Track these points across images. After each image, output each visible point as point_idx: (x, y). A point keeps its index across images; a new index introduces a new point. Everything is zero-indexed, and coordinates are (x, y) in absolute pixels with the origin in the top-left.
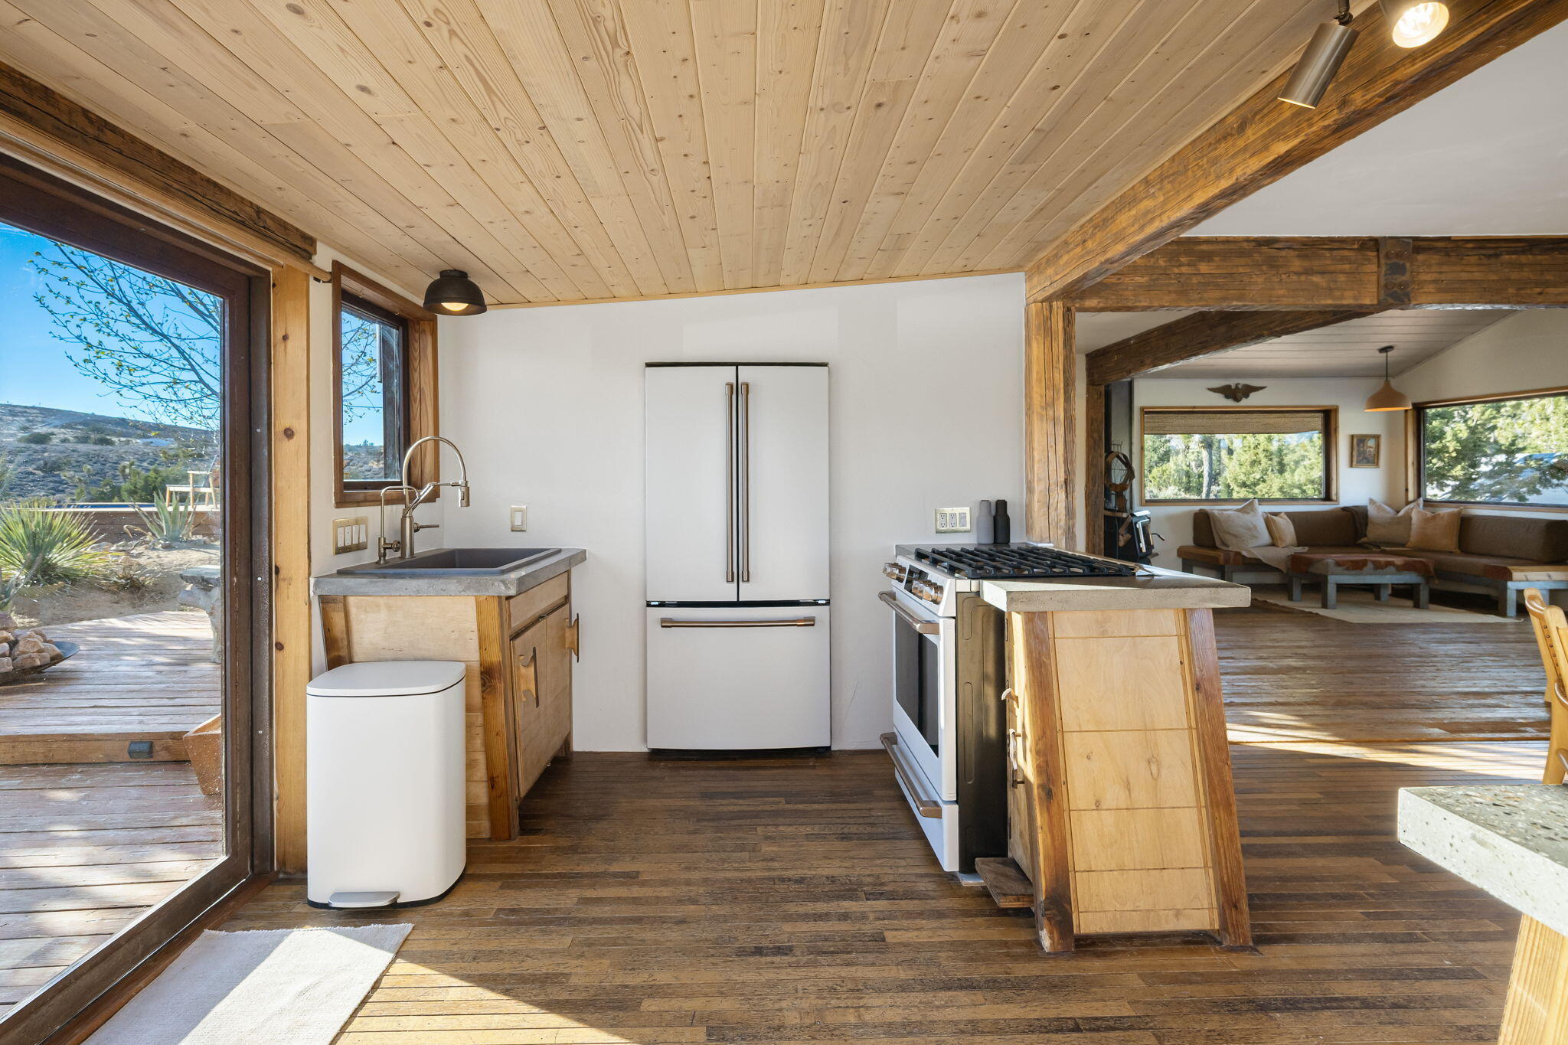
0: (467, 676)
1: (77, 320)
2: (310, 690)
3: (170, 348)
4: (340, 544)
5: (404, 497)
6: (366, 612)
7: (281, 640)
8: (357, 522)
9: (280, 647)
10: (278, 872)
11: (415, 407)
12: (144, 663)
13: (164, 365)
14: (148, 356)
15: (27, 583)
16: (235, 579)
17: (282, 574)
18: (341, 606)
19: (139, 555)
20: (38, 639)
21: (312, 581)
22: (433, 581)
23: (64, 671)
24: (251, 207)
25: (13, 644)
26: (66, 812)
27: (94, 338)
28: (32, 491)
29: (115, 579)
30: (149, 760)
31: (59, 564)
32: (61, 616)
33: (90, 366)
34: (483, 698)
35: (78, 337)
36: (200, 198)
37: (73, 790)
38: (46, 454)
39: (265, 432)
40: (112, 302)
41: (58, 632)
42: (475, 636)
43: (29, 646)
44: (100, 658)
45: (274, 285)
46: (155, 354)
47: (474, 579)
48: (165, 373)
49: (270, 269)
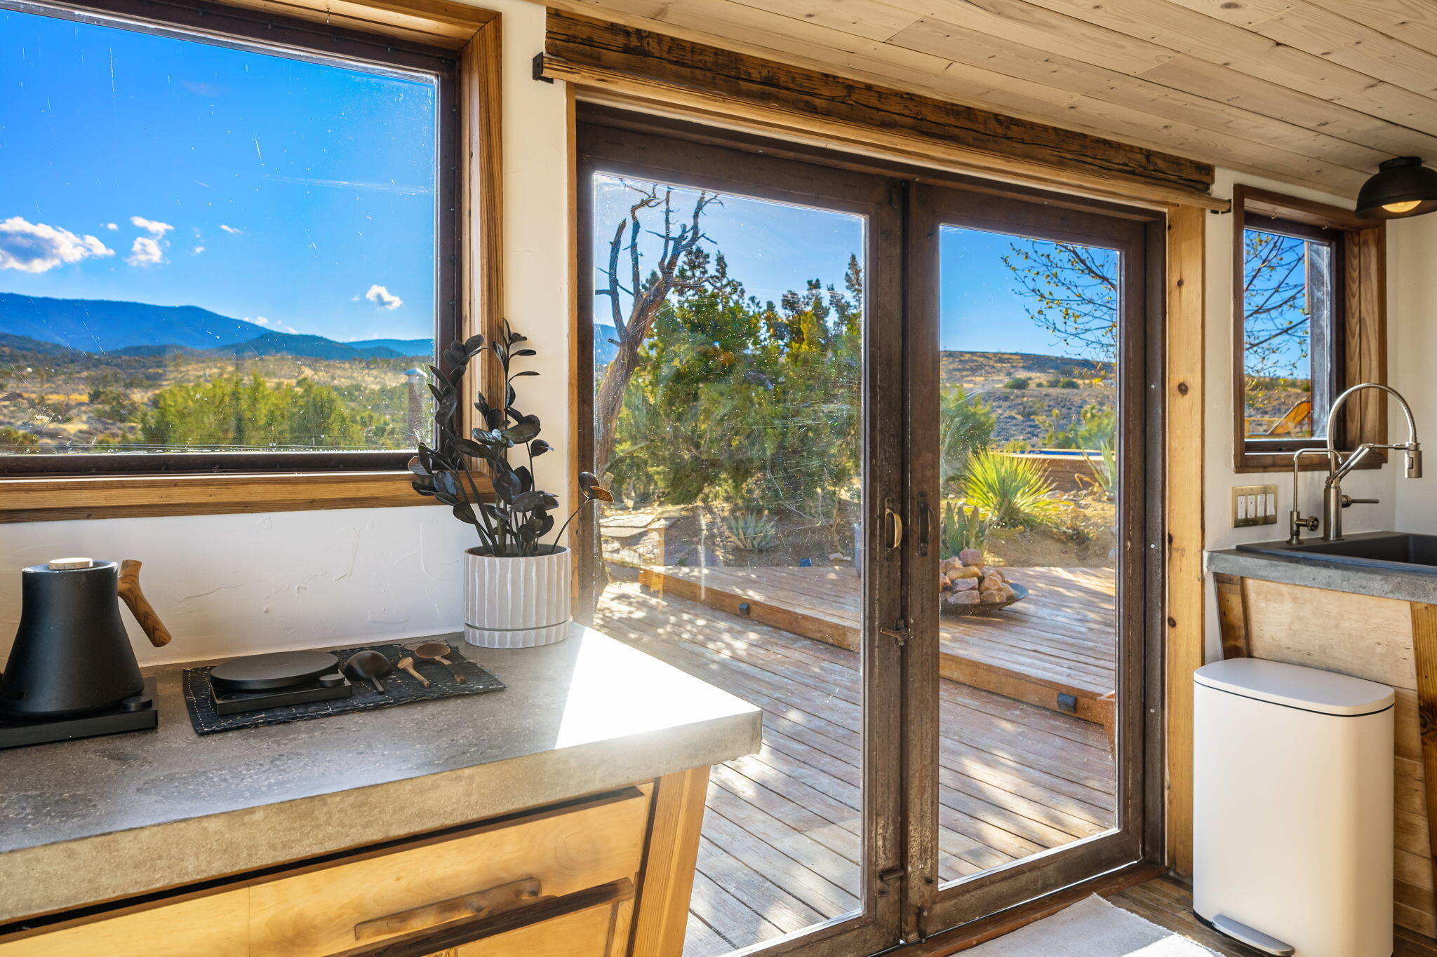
0: (1398, 704)
1: (1032, 274)
2: (1197, 677)
3: (1110, 290)
4: (1241, 516)
5: (1329, 461)
6: (1267, 600)
7: (1174, 616)
8: (1265, 491)
9: (1173, 623)
10: (1168, 869)
11: (1353, 343)
12: (1079, 617)
13: (1105, 309)
14: (1090, 301)
15: (998, 525)
16: (1129, 544)
17: (1175, 544)
18: (1238, 587)
19: (1086, 506)
20: (998, 578)
21: (1206, 555)
22: (1349, 574)
23: (1015, 612)
24: (1141, 153)
25: (981, 580)
26: (1007, 742)
27: (1045, 289)
28: (1014, 435)
29: (1064, 529)
30: (1073, 714)
31: (1022, 508)
32: (1021, 560)
33: (1042, 317)
34: (1424, 743)
35: (1034, 291)
36: (1090, 160)
37: (1014, 724)
38: (1025, 399)
39: (1160, 388)
40: (1061, 251)
41: (1015, 575)
42: (1410, 655)
43: (992, 584)
44: (1045, 605)
45: (1170, 227)
46: (1095, 298)
47: (1406, 578)
48: (1106, 317)
49: (1166, 210)
